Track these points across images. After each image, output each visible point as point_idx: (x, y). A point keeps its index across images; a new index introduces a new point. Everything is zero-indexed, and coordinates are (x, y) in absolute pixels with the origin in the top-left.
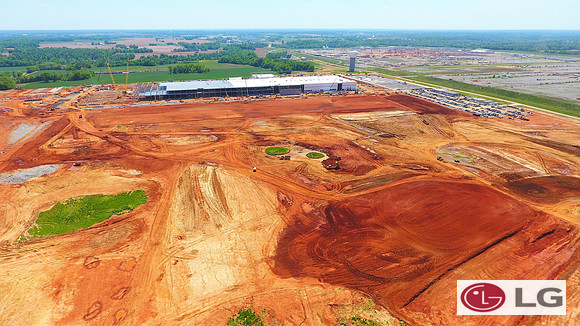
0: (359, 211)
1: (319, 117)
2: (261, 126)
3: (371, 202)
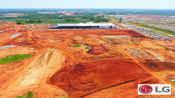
2: (78, 38)
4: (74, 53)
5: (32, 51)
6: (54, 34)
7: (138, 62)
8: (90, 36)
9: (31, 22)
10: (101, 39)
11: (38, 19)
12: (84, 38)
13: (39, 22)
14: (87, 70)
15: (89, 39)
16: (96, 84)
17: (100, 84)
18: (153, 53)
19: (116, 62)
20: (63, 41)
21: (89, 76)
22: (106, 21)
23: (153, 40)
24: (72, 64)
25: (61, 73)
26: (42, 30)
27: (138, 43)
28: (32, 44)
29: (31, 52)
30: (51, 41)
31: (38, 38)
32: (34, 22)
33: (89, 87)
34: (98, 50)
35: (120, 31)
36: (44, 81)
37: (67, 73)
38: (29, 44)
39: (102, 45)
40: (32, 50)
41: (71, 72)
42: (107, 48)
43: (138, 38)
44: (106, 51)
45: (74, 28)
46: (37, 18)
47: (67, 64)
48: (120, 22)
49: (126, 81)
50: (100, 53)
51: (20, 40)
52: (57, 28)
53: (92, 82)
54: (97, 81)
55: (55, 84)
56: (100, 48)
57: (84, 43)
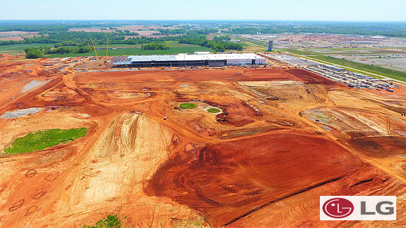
0: (225, 153)
1: (228, 83)
2: (185, 88)
3: (237, 147)
4: (188, 123)
5: (86, 121)
6: (128, 80)
7: (335, 139)
8: (211, 82)
9: (61, 52)
10: (239, 90)
11: (75, 45)
12: (199, 87)
13: (81, 52)
14: (229, 160)
15: (211, 90)
16: (258, 191)
17: (267, 189)
18: (360, 118)
19: (287, 139)
20: (153, 95)
21: (237, 173)
22: (237, 48)
23: (352, 90)
24: (189, 148)
25: (171, 170)
26: (95, 70)
27: (322, 96)
28: (80, 104)
29: (85, 124)
30: (126, 96)
31: (92, 90)
32: (68, 52)
33: (245, 197)
34: (239, 113)
35: (274, 70)
36: (138, 189)
37: (186, 169)
38: (74, 105)
39: (244, 104)
40: (87, 118)
41: (194, 167)
42: (257, 110)
43: (319, 86)
44: (257, 115)
45: (169, 65)
46: (73, 43)
47: (180, 147)
48: (270, 50)
49: (322, 181)
50: (245, 120)
51: (50, 95)
52: (129, 66)
53: (248, 186)
54: (258, 184)
55: (165, 195)
56: (242, 109)
57: (202, 98)
